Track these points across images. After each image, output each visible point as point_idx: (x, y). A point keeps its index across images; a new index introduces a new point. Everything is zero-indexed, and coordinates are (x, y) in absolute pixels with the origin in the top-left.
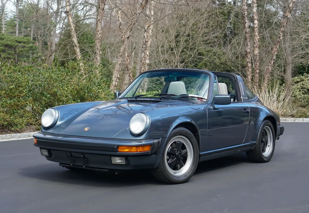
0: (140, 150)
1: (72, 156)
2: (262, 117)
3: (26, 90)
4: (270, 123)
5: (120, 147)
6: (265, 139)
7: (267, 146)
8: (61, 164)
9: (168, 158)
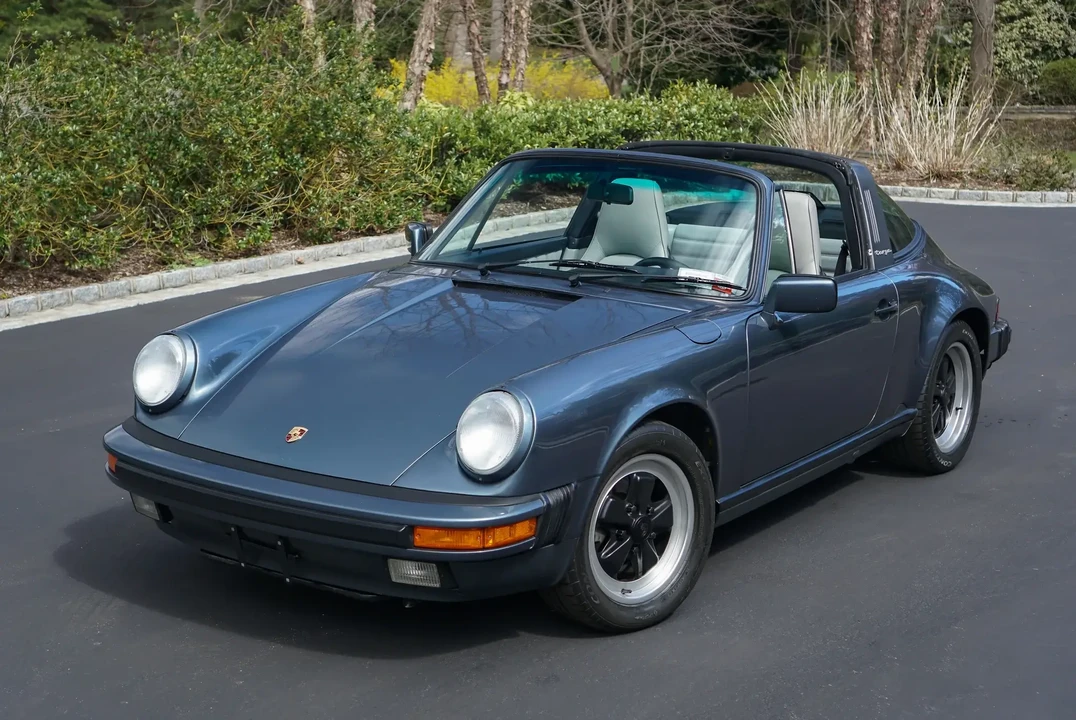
0: (497, 538)
1: (244, 536)
3: (114, 138)
4: (966, 331)
5: (419, 530)
6: (946, 389)
7: (950, 409)
9: (601, 540)
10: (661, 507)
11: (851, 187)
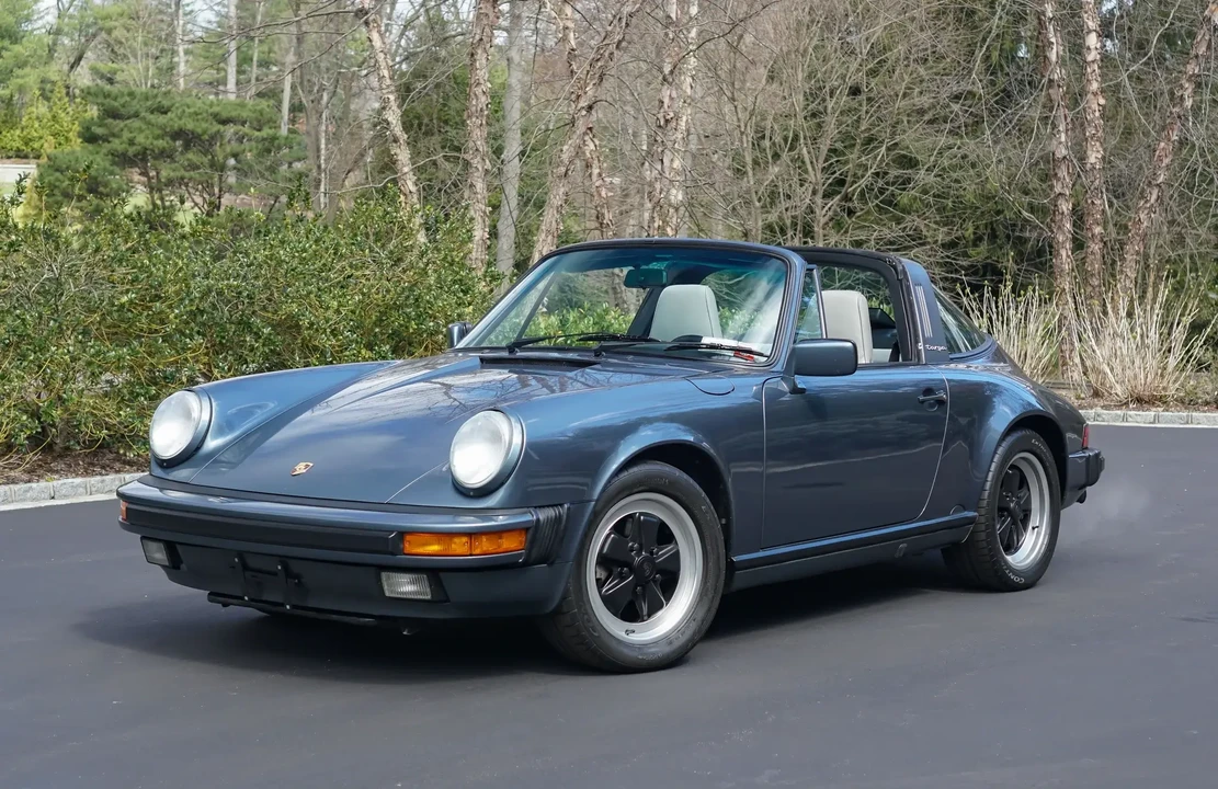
0: (485, 546)
1: (245, 567)
2: (1002, 416)
3: (177, 311)
4: (1037, 442)
5: (408, 537)
6: (1018, 503)
7: (1025, 529)
8: (214, 596)
9: (603, 577)
10: (667, 550)
11: (901, 281)
